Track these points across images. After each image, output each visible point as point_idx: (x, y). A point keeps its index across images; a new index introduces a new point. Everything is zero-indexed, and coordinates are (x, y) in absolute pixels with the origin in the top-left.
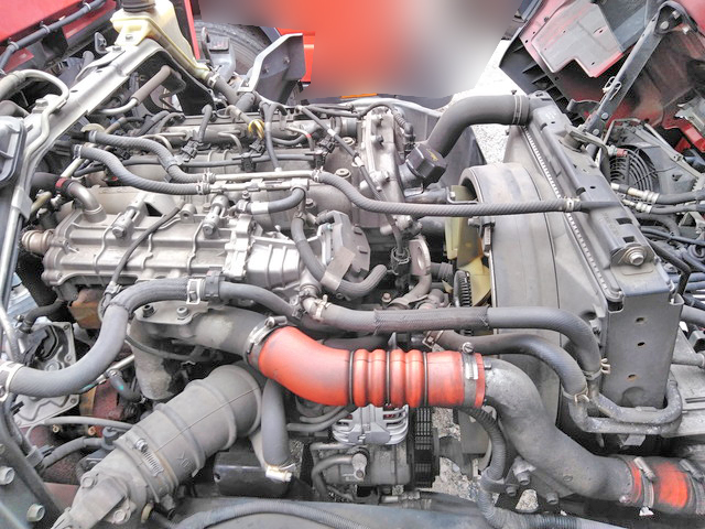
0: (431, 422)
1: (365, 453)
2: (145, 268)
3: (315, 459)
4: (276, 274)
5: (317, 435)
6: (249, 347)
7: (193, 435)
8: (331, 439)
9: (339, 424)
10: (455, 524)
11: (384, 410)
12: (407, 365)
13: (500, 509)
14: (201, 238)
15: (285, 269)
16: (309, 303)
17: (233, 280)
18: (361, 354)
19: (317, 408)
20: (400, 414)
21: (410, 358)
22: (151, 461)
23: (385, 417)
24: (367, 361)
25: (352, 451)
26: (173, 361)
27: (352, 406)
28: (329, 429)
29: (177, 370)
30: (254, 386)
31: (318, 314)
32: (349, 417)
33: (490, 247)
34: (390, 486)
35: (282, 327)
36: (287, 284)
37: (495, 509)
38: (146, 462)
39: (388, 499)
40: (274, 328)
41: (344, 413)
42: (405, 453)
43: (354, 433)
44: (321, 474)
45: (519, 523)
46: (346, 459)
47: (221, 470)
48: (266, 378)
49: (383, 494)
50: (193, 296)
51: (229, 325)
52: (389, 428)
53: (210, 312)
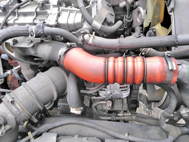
0: (138, 90)
1: (112, 100)
2: (14, 24)
3: (93, 102)
4: (71, 25)
5: (93, 94)
6: (59, 56)
7: (36, 96)
8: (98, 95)
9: (101, 90)
10: (149, 129)
11: (120, 85)
12: (136, 64)
13: (168, 125)
14: (38, 10)
15: (75, 22)
16: (86, 37)
17: (51, 26)
18: (111, 59)
19: (92, 84)
20: (127, 87)
21: (137, 60)
22: (16, 107)
23: (120, 88)
24: (115, 62)
25: (107, 99)
26: (34, 65)
27: (107, 83)
28: (98, 92)
29: (37, 69)
30: (65, 75)
31: (90, 42)
32: (106, 88)
33: (173, 10)
34: (120, 111)
35: (74, 47)
36: (77, 30)
37: (167, 125)
38: (14, 108)
39: (119, 115)
40: (70, 48)
41: (103, 86)
42: (126, 100)
43: (108, 94)
44: (96, 107)
45: (177, 131)
46: (104, 102)
47: (60, 105)
48: (69, 72)
49: (117, 113)
50: (32, 33)
51: (51, 47)
52: (122, 92)
53: (42, 42)
